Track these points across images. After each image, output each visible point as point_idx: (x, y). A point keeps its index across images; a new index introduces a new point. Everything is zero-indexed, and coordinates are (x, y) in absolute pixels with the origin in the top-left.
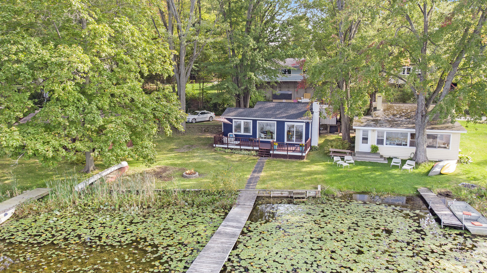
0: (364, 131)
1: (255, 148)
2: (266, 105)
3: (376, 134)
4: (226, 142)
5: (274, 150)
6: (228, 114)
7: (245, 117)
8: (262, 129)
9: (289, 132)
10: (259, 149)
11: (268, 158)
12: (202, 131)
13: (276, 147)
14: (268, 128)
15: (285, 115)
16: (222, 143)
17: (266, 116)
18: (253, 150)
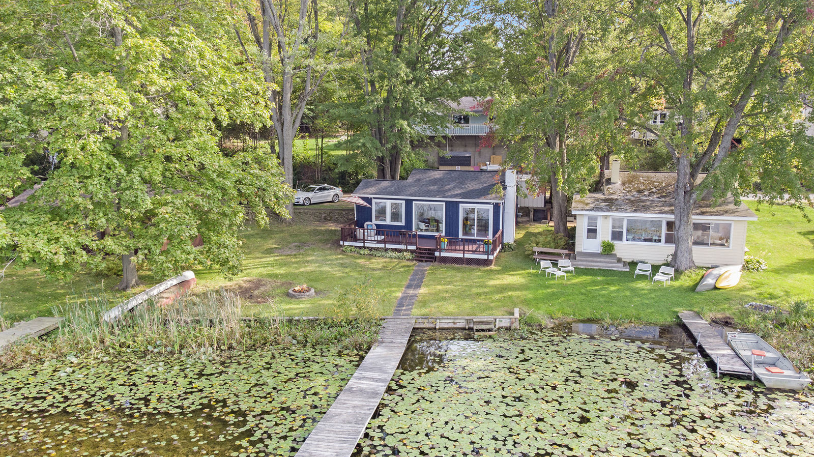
0: (590, 218)
1: (409, 247)
2: (427, 175)
3: (610, 223)
4: (362, 238)
5: (441, 250)
6: (365, 191)
7: (392, 195)
8: (421, 215)
9: (466, 219)
10: (417, 248)
11: (432, 264)
12: (320, 218)
13: (444, 245)
14: (431, 214)
15: (460, 192)
16: (355, 239)
17: (428, 193)
18: (406, 250)
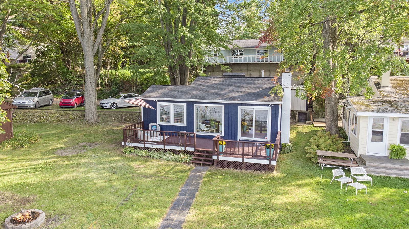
1: (189, 149)
3: (399, 125)
4: (142, 139)
7: (175, 98)
10: (195, 150)
11: (209, 168)
13: (223, 149)
15: (238, 94)
16: (136, 140)
18: (185, 152)
